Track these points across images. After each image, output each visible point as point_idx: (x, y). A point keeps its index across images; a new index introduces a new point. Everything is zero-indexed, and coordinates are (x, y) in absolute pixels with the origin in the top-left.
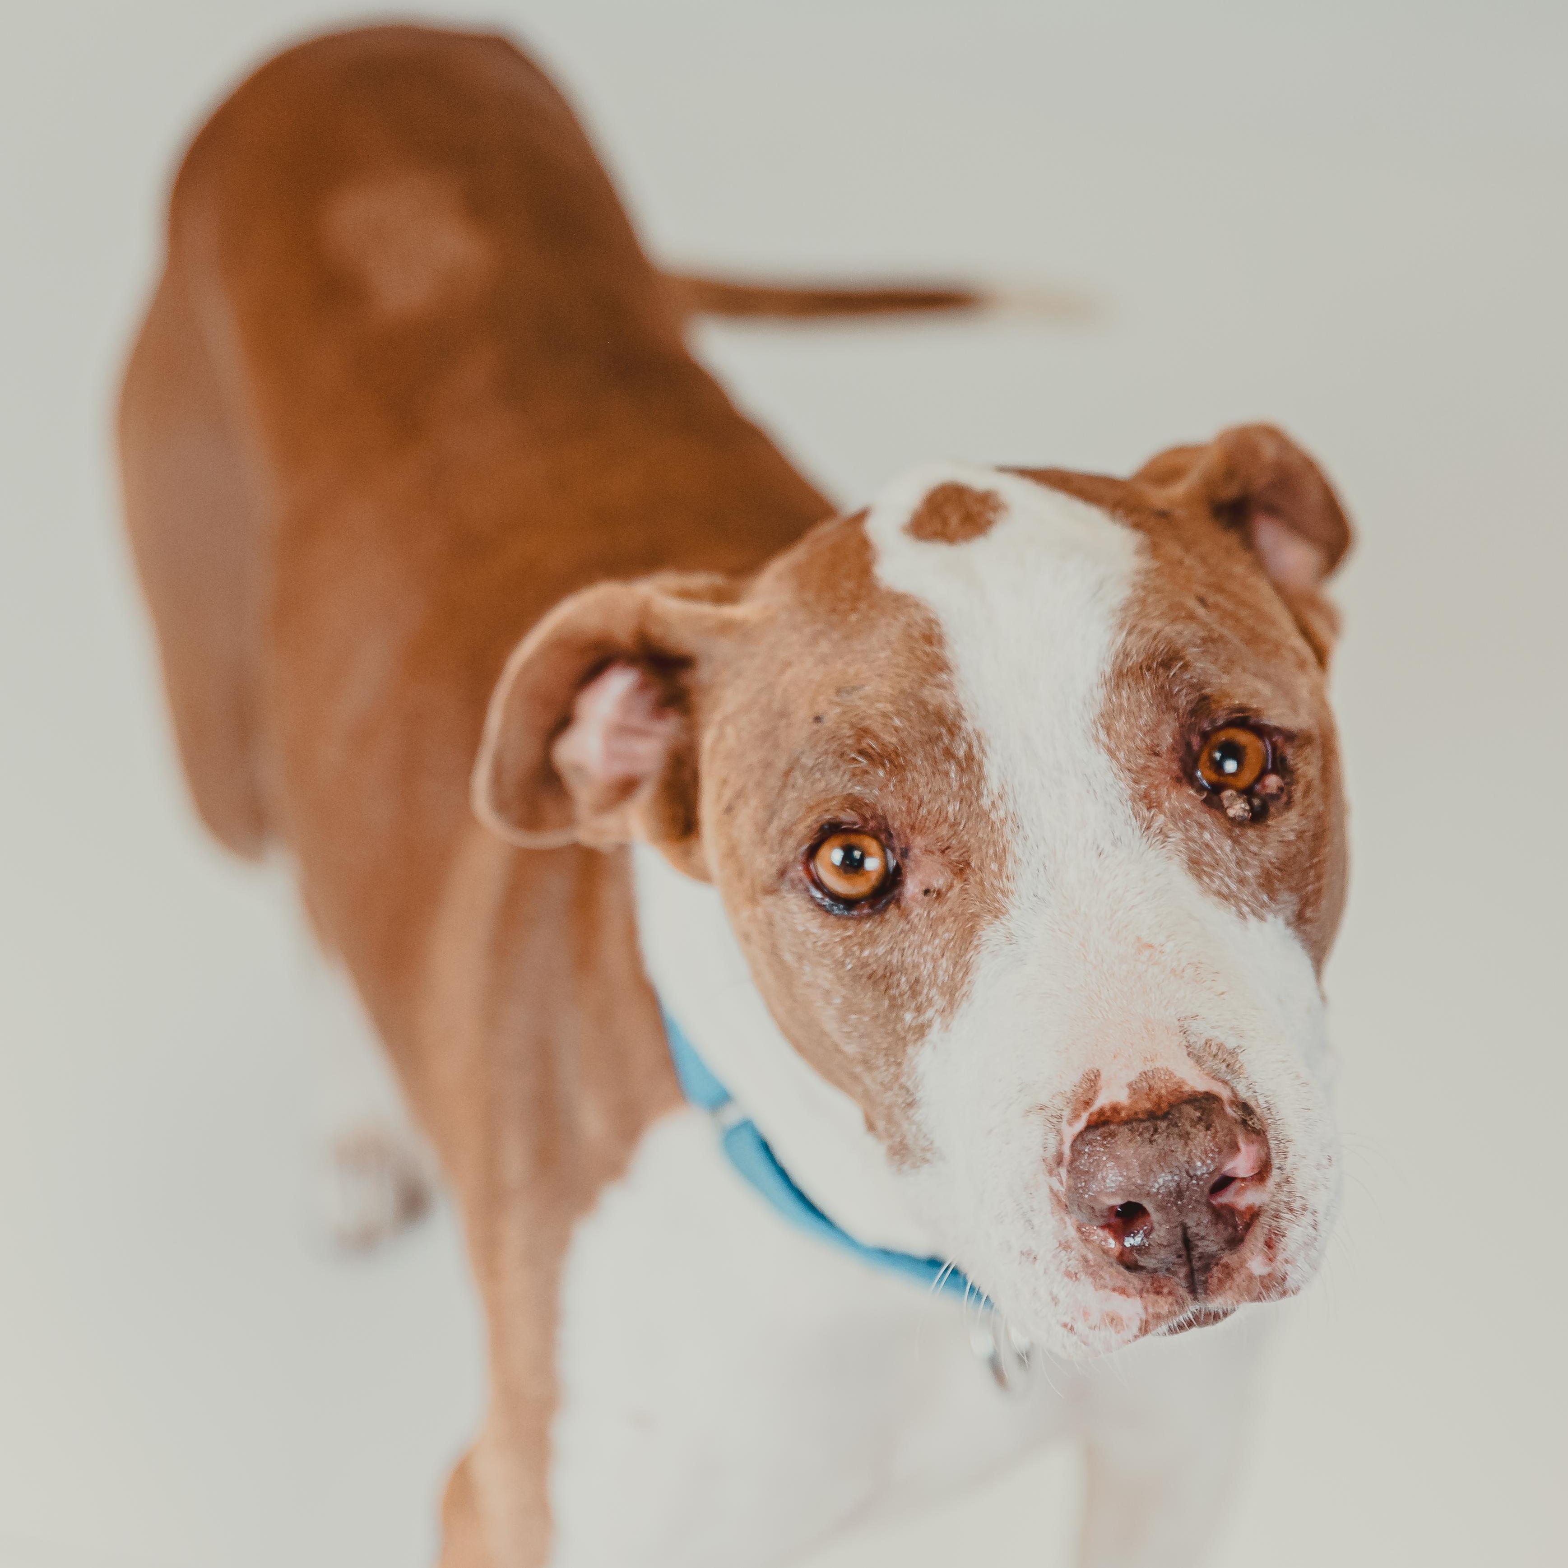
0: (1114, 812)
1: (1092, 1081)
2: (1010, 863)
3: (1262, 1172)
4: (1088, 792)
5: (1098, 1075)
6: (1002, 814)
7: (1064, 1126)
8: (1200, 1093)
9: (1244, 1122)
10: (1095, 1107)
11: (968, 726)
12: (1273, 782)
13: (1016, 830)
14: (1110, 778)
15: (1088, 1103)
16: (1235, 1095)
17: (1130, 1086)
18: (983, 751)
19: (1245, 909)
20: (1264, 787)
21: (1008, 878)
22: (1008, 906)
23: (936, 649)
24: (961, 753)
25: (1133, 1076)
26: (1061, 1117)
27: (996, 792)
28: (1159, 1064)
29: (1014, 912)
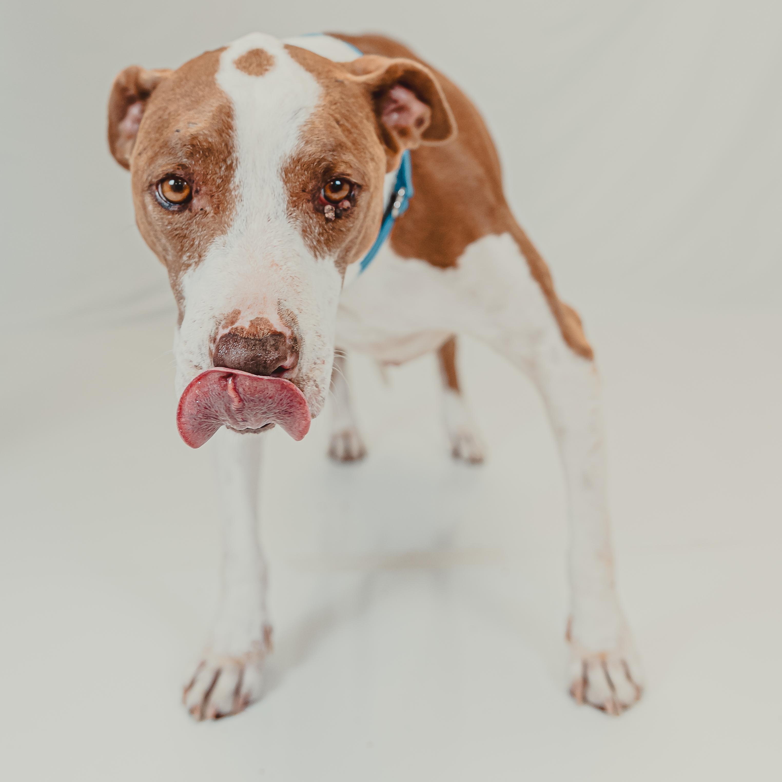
0: (279, 205)
1: (236, 314)
2: (234, 213)
3: (293, 367)
4: (272, 194)
5: (239, 313)
6: (236, 193)
7: (220, 327)
8: (277, 332)
9: (293, 347)
10: (235, 326)
11: (234, 155)
12: (347, 204)
13: (240, 201)
14: (282, 191)
15: (233, 323)
16: (293, 333)
17: (251, 321)
18: (236, 165)
19: (317, 253)
20: (343, 204)
21: (231, 220)
22: (228, 231)
23: (229, 120)
24: (229, 162)
25: (253, 318)
26: (220, 323)
27: (236, 184)
28: (265, 316)
29: (229, 234)
